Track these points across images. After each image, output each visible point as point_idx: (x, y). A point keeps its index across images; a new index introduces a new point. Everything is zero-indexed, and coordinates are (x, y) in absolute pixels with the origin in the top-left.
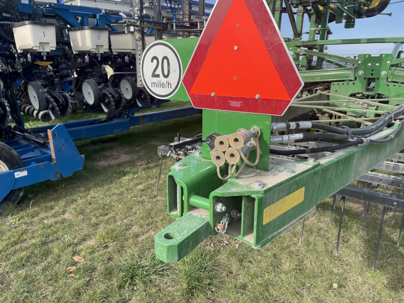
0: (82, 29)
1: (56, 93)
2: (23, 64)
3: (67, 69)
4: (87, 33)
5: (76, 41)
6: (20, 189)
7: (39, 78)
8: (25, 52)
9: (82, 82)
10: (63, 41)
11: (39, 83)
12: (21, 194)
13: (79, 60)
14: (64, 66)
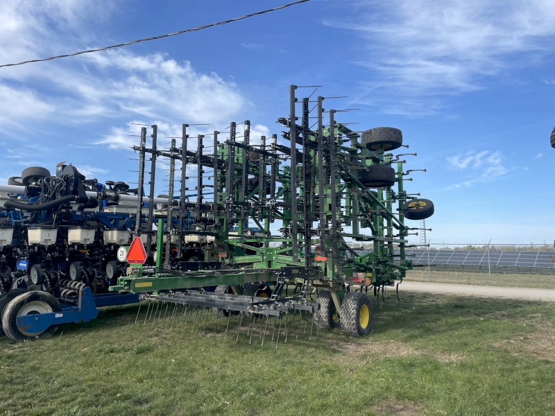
0: (113, 230)
1: (89, 269)
2: (70, 252)
3: (98, 255)
4: (115, 232)
5: (107, 237)
6: (56, 326)
7: (79, 260)
8: (74, 244)
9: (107, 263)
10: (99, 236)
11: (79, 263)
12: (56, 329)
13: (107, 249)
14: (96, 252)
